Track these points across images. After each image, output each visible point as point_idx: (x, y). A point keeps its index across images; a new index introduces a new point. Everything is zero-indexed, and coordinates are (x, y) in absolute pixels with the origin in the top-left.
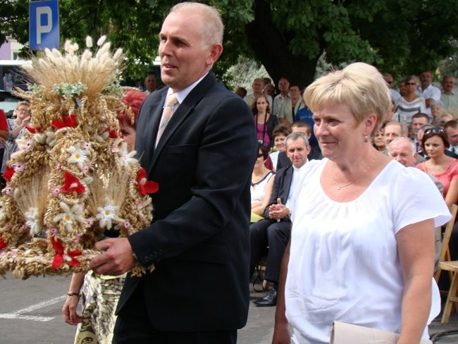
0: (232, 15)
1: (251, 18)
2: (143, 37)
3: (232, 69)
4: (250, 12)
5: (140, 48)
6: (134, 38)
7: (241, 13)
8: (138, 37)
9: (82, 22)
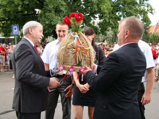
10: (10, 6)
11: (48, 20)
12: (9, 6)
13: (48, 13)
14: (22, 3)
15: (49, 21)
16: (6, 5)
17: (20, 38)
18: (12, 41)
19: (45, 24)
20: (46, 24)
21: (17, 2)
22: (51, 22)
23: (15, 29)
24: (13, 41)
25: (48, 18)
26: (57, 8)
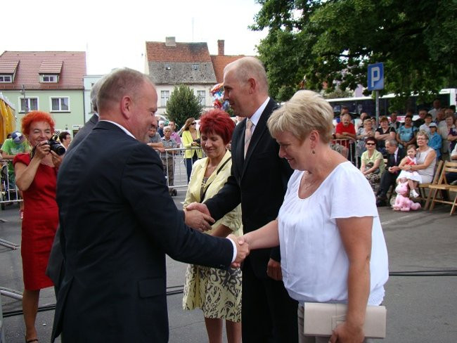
2: (433, 79)
5: (432, 85)
6: (428, 80)
9: (399, 73)
11: (448, 40)
12: (342, 21)
13: (450, 21)
14: (375, 5)
15: (451, 45)
16: (336, 19)
17: (412, 95)
18: (389, 106)
19: (438, 55)
20: (443, 53)
21: (361, 6)
23: (375, 75)
24: (393, 104)
25: (449, 37)
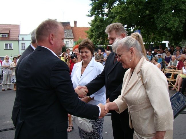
0: (178, 30)
1: (182, 31)
2: (160, 37)
3: (181, 43)
4: (182, 30)
5: (159, 39)
6: (157, 37)
7: (180, 30)
8: (158, 37)
9: (146, 34)
10: (125, 12)
14: (136, 8)
21: (131, 8)
22: (166, 25)
26: (177, 7)
